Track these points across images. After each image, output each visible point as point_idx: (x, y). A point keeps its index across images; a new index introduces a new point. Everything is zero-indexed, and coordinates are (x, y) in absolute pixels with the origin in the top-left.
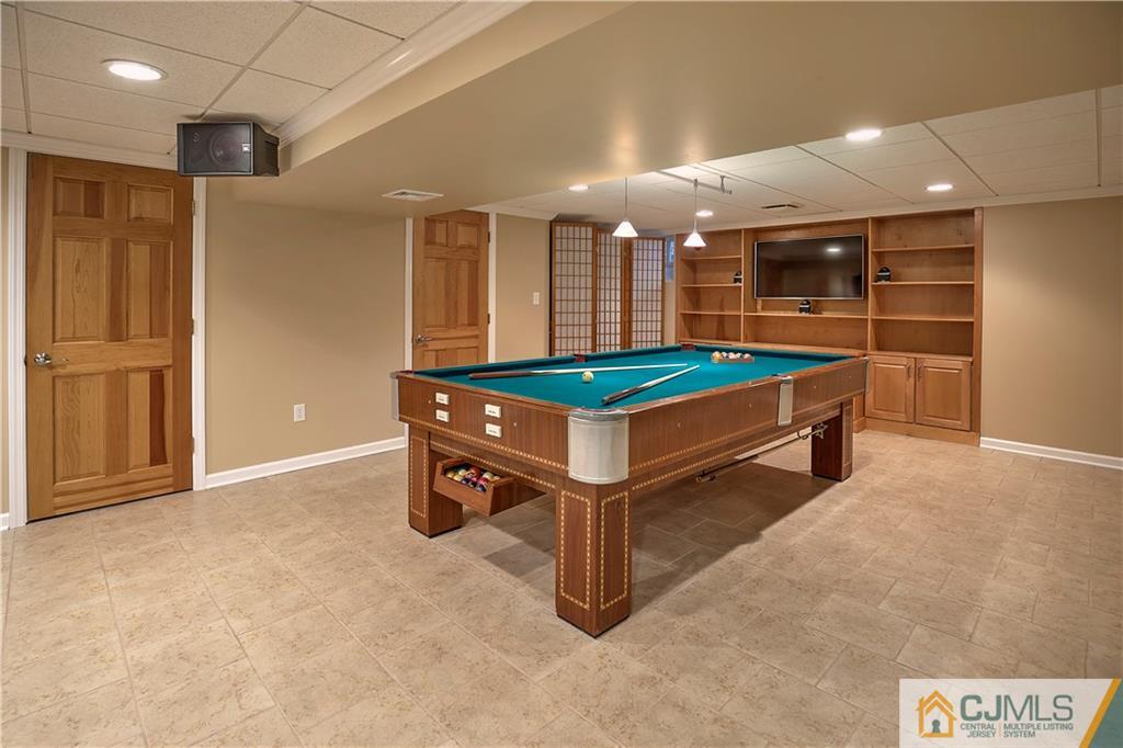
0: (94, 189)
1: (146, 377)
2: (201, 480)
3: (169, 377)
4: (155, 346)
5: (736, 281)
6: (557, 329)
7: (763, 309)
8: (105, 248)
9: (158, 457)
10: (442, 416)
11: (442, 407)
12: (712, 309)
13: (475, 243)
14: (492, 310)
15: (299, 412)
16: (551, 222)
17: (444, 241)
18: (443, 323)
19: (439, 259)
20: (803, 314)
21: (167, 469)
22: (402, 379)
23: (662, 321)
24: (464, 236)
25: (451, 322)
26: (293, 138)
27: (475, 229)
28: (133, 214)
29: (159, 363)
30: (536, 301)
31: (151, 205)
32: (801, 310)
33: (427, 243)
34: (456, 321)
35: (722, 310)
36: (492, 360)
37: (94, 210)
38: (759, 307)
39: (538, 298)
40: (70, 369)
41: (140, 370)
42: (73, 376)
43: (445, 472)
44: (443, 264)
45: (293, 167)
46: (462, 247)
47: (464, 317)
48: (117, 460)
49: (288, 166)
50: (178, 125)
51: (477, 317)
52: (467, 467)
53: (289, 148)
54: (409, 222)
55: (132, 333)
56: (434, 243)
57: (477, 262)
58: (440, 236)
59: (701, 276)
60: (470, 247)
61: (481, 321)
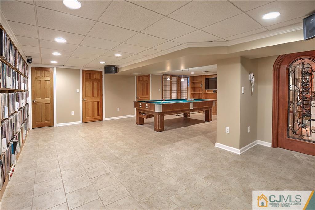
0: (90, 74)
1: (97, 102)
2: (104, 119)
3: (100, 102)
4: (98, 98)
5: (201, 86)
6: (164, 96)
7: (207, 92)
8: (91, 83)
9: (98, 115)
10: (140, 106)
11: (140, 105)
12: (198, 92)
13: (147, 80)
14: (151, 92)
15: (118, 109)
16: (162, 75)
17: (142, 80)
18: (142, 94)
19: (141, 83)
20: (214, 93)
21: (99, 117)
22: (135, 102)
23: (187, 95)
24: (145, 79)
25: (143, 95)
26: (120, 67)
27: (147, 77)
28: (95, 78)
29: (98, 100)
30: (159, 91)
31: (97, 76)
32: (214, 92)
33: (139, 80)
34: (144, 94)
35: (199, 92)
36: (151, 100)
37: (90, 77)
38: (206, 92)
39: (160, 90)
40: (87, 101)
41: (96, 101)
42: (87, 102)
43: (141, 114)
44: (142, 84)
45: (120, 71)
46: (145, 81)
47: (145, 94)
48: (93, 115)
49: (119, 71)
50: (105, 67)
51: (148, 94)
52: (144, 114)
53: (119, 69)
54: (136, 77)
55: (95, 96)
56: (140, 80)
57: (148, 84)
58: (141, 79)
59: (196, 85)
60: (147, 81)
61: (149, 94)
